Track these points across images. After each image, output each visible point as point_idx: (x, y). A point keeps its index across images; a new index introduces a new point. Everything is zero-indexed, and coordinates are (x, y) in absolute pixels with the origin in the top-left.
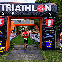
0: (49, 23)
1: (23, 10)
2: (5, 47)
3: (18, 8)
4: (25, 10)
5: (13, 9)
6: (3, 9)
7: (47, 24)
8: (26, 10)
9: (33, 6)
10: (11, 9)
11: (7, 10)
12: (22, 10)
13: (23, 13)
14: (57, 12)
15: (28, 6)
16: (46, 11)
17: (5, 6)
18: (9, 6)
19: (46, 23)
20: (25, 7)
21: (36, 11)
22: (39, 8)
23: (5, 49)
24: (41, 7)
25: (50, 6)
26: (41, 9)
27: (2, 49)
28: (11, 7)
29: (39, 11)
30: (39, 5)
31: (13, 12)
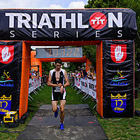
0: (119, 54)
1: (57, 26)
3: (45, 21)
4: (61, 25)
5: (35, 23)
6: (12, 25)
7: (112, 56)
8: (64, 26)
9: (80, 15)
10: (31, 23)
11: (20, 26)
12: (54, 25)
13: (56, 33)
14: (136, 29)
15: (69, 17)
16: (109, 27)
17: (16, 18)
19: (110, 54)
20: (61, 18)
21: (87, 26)
22: (94, 21)
23: (17, 115)
24: (98, 18)
25: (120, 15)
28: (30, 19)
29: (94, 27)
31: (34, 30)
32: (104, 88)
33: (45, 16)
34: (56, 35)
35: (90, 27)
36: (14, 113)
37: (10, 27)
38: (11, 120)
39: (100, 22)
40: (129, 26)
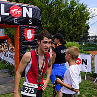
0: (29, 35)
7: (25, 36)
16: (24, 16)
35: (10, 15)
39: (17, 12)
40: (36, 18)
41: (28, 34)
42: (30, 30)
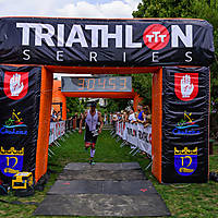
1: (95, 44)
2: (33, 172)
3: (77, 37)
4: (100, 43)
5: (61, 39)
6: (26, 42)
7: (176, 91)
8: (105, 44)
9: (129, 28)
10: (54, 38)
11: (38, 43)
12: (89, 42)
13: (93, 55)
14: (213, 50)
15: (112, 30)
16: (173, 46)
17: (32, 31)
18: (45, 31)
19: (174, 87)
21: (139, 45)
22: (150, 37)
23: (31, 178)
26: (156, 40)
27: (24, 178)
28: (53, 33)
29: (150, 46)
30: (148, 25)
31: (59, 49)
32: (164, 139)
33: (77, 28)
34: (93, 57)
35: (144, 46)
36: (27, 174)
37: (23, 44)
38: (23, 185)
39: (159, 39)
41: (183, 86)
42: (188, 77)
